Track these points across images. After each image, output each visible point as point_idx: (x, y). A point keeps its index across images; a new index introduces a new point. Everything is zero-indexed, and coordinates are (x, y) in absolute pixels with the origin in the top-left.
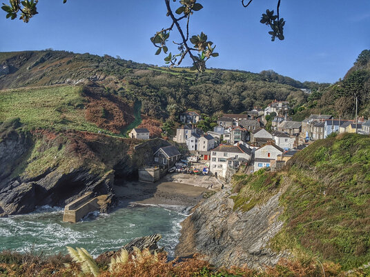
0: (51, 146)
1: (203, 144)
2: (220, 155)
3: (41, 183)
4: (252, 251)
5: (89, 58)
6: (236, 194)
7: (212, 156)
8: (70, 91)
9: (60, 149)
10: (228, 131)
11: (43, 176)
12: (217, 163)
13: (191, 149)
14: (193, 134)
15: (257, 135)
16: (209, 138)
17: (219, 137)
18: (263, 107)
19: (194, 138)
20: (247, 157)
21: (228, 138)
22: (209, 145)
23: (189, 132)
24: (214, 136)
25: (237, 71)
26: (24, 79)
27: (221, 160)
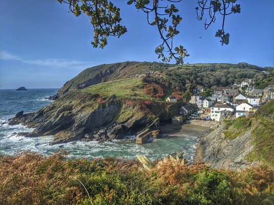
0: (130, 107)
1: (206, 104)
2: (216, 109)
3: (125, 124)
4: (236, 161)
5: (146, 64)
6: (226, 130)
7: (211, 110)
8: (138, 80)
9: (133, 108)
10: (220, 96)
11: (126, 121)
12: (214, 114)
13: (199, 107)
14: (200, 99)
15: (237, 98)
16: (209, 100)
17: (215, 99)
18: (240, 82)
19: (201, 101)
20: (231, 110)
21: (220, 100)
22: (209, 104)
23: (198, 98)
24: (212, 99)
25: (224, 64)
26: (117, 76)
27: (216, 112)
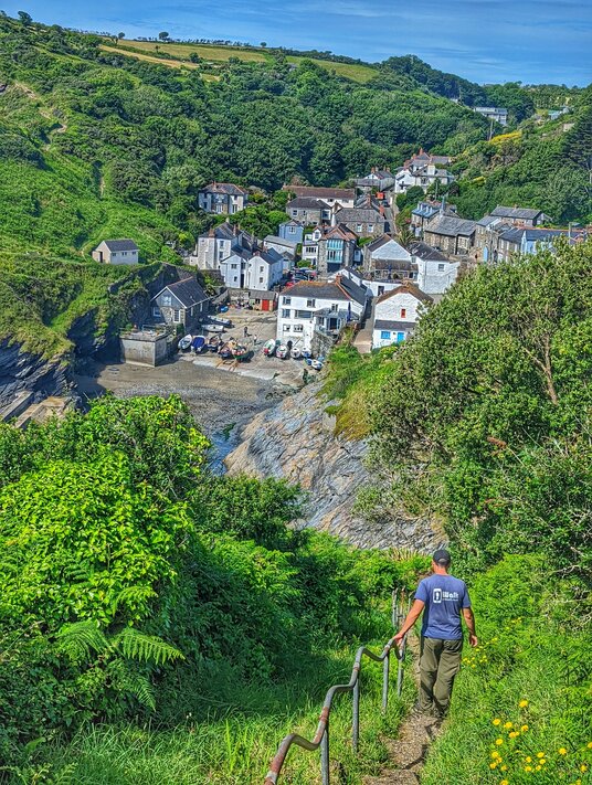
1: (258, 274)
2: (299, 303)
6: (338, 402)
7: (281, 306)
10: (313, 237)
12: (293, 321)
13: (230, 283)
14: (236, 250)
15: (378, 254)
16: (271, 258)
17: (292, 251)
19: (237, 260)
20: (358, 309)
21: (312, 256)
22: (272, 275)
23: (228, 244)
24: (280, 250)
27: (301, 314)
